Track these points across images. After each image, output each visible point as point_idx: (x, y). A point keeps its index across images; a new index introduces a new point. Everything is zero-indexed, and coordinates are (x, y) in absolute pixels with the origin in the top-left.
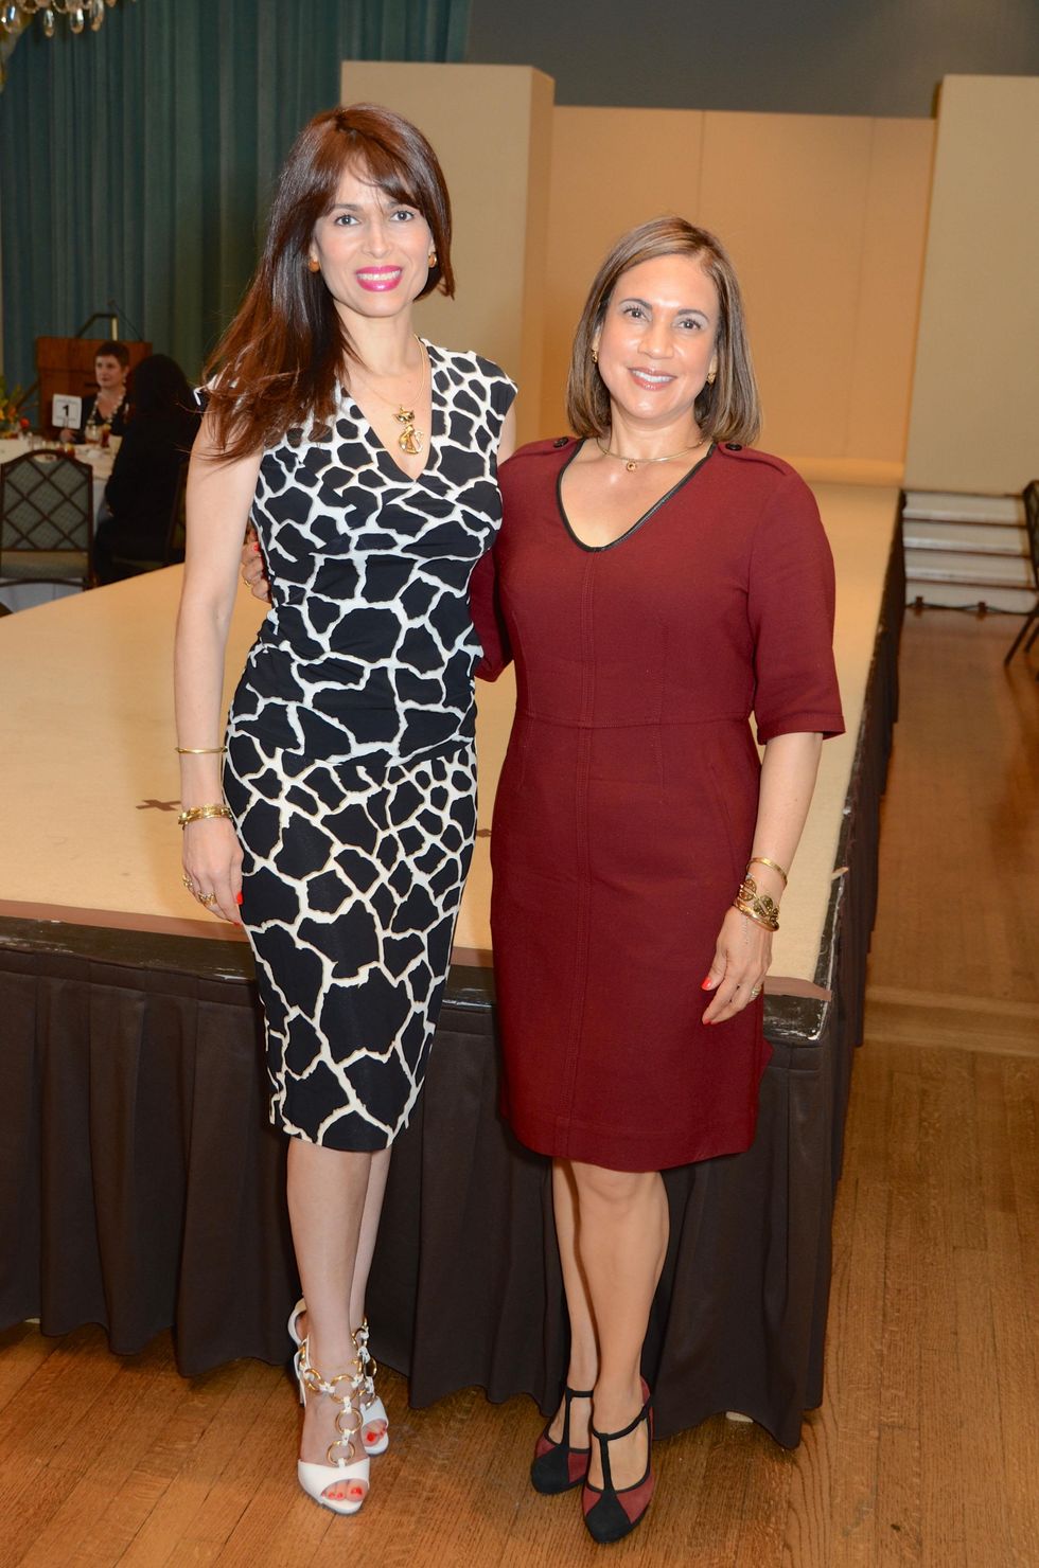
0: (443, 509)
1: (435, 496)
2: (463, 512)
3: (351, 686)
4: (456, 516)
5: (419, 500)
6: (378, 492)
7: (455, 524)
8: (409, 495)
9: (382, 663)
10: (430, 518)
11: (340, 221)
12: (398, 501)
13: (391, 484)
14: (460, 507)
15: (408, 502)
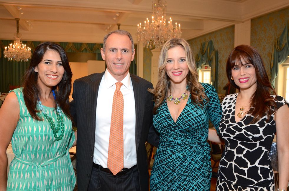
0: (240, 130)
1: (240, 127)
2: (244, 131)
3: (225, 167)
4: (243, 132)
5: (235, 128)
6: (227, 125)
7: (242, 134)
8: (233, 126)
9: (231, 162)
10: (237, 132)
11: (235, 69)
12: (231, 127)
13: (230, 123)
14: (244, 130)
15: (232, 127)
